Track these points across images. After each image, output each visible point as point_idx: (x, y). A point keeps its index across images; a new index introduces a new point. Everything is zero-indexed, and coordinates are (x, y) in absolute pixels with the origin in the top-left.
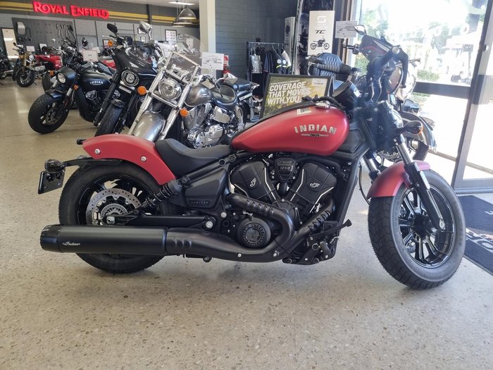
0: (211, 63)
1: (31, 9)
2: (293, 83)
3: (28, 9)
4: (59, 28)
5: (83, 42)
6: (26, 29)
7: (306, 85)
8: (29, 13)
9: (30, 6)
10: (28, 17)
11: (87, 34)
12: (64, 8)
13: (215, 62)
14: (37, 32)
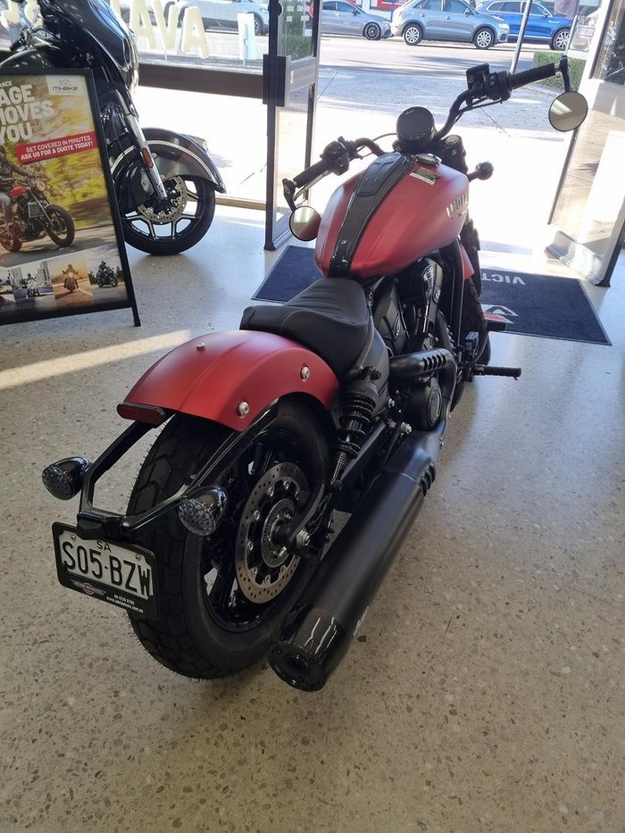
7: (33, 93)
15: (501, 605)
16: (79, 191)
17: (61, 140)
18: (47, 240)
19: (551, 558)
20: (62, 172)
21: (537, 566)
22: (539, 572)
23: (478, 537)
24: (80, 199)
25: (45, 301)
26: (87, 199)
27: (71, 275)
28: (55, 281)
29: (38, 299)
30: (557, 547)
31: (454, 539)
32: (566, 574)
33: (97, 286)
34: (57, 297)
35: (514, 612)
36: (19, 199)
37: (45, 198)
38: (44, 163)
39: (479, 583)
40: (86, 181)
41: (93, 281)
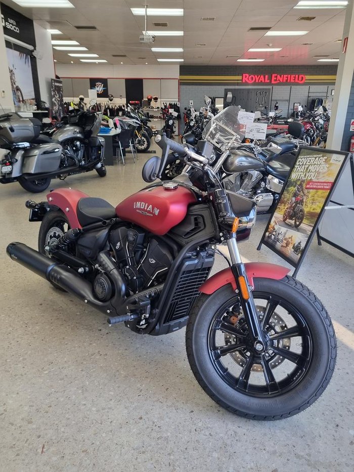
0: (254, 132)
1: (240, 80)
2: (316, 158)
3: (238, 80)
4: (259, 94)
5: (275, 106)
6: (233, 97)
7: (326, 161)
8: (238, 84)
9: (240, 78)
10: (237, 87)
11: (281, 98)
12: (267, 76)
13: (258, 132)
14: (241, 99)
15: (19, 339)
16: (314, 206)
17: (321, 182)
18: (293, 222)
19: (23, 367)
20: (313, 196)
21: (24, 359)
22: (21, 358)
23: (57, 347)
24: (312, 211)
25: (278, 245)
26: (314, 211)
27: (290, 240)
28: (285, 239)
29: (278, 243)
30: (27, 373)
31: (64, 338)
32: (11, 368)
33: (293, 250)
34: (282, 246)
35: (12, 342)
36: (297, 203)
37: (302, 205)
38: (311, 190)
39: (34, 338)
40: (318, 203)
41: (293, 248)
